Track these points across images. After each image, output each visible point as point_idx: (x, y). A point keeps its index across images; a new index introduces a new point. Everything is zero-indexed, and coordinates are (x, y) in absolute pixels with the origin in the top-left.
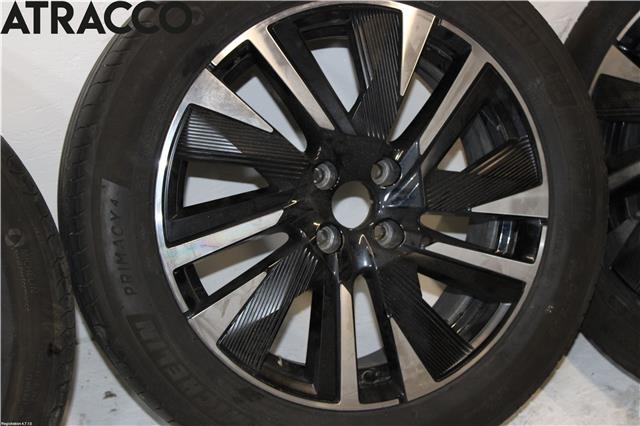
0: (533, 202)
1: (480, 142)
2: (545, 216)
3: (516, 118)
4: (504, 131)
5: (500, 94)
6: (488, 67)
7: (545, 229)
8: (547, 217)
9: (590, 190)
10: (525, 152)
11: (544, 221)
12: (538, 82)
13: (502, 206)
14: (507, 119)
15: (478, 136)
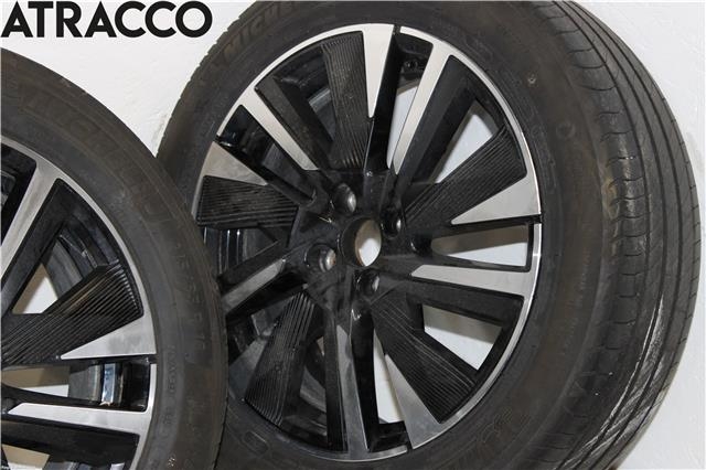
0: (135, 338)
1: (65, 273)
2: (153, 351)
3: (101, 240)
4: (90, 257)
5: (79, 215)
6: (59, 184)
7: (153, 367)
8: (154, 353)
9: (200, 315)
10: (117, 281)
11: (152, 358)
12: (123, 195)
13: (98, 348)
14: (91, 244)
15: (62, 265)
